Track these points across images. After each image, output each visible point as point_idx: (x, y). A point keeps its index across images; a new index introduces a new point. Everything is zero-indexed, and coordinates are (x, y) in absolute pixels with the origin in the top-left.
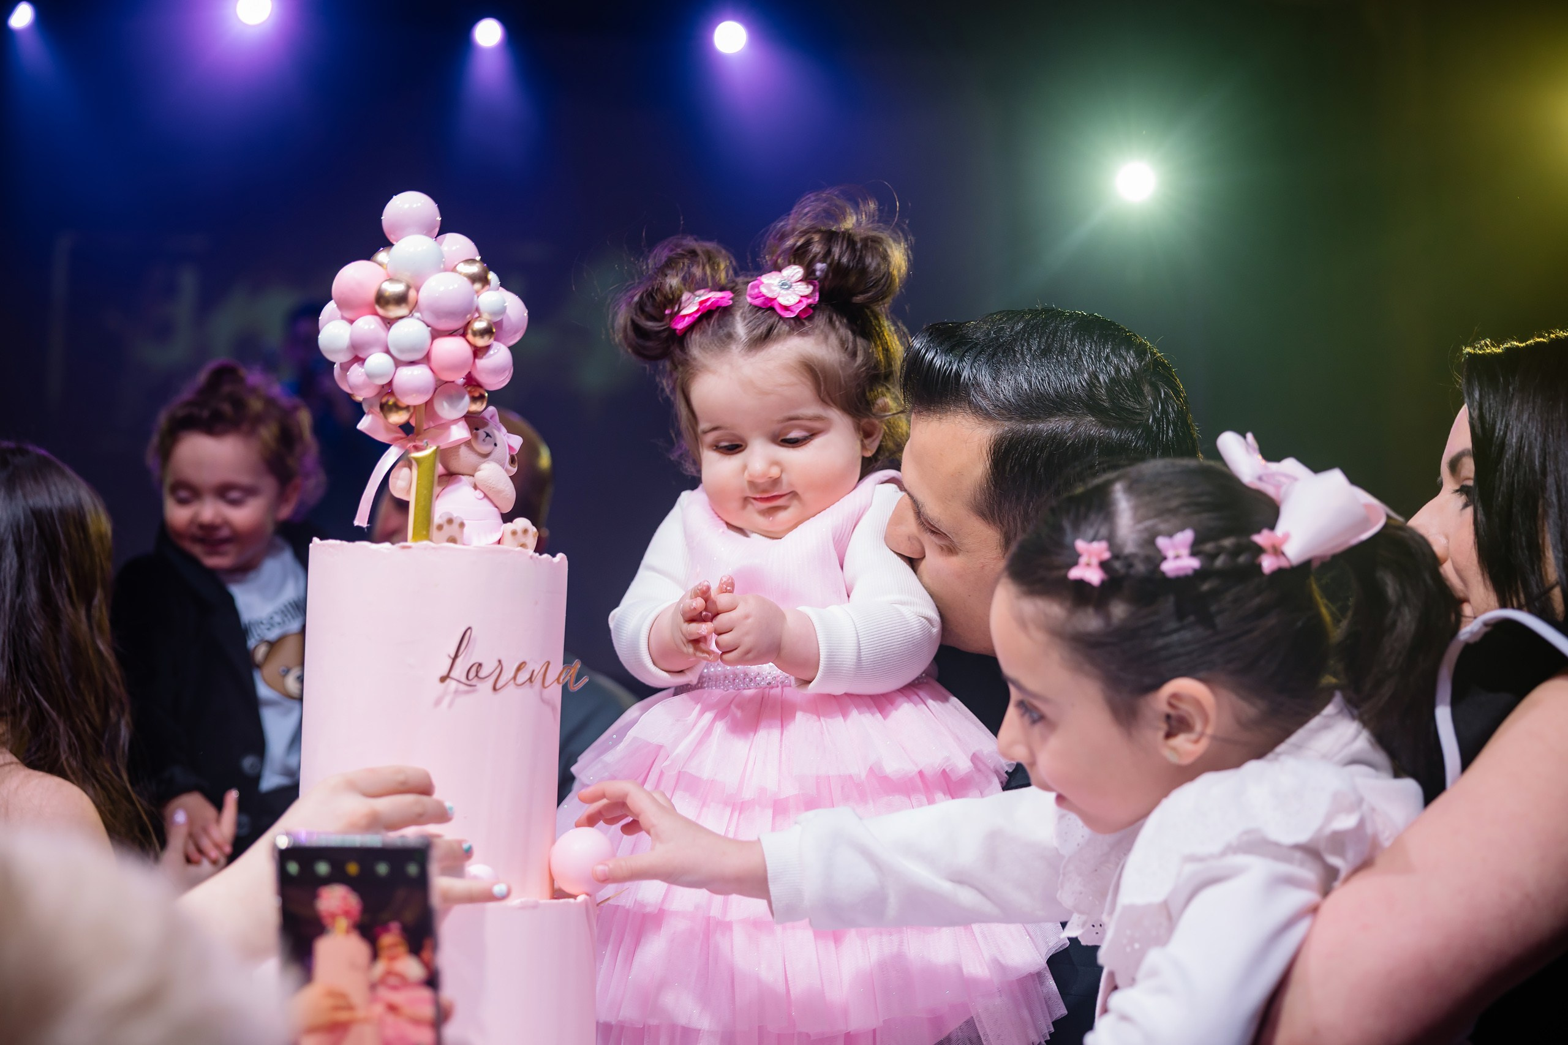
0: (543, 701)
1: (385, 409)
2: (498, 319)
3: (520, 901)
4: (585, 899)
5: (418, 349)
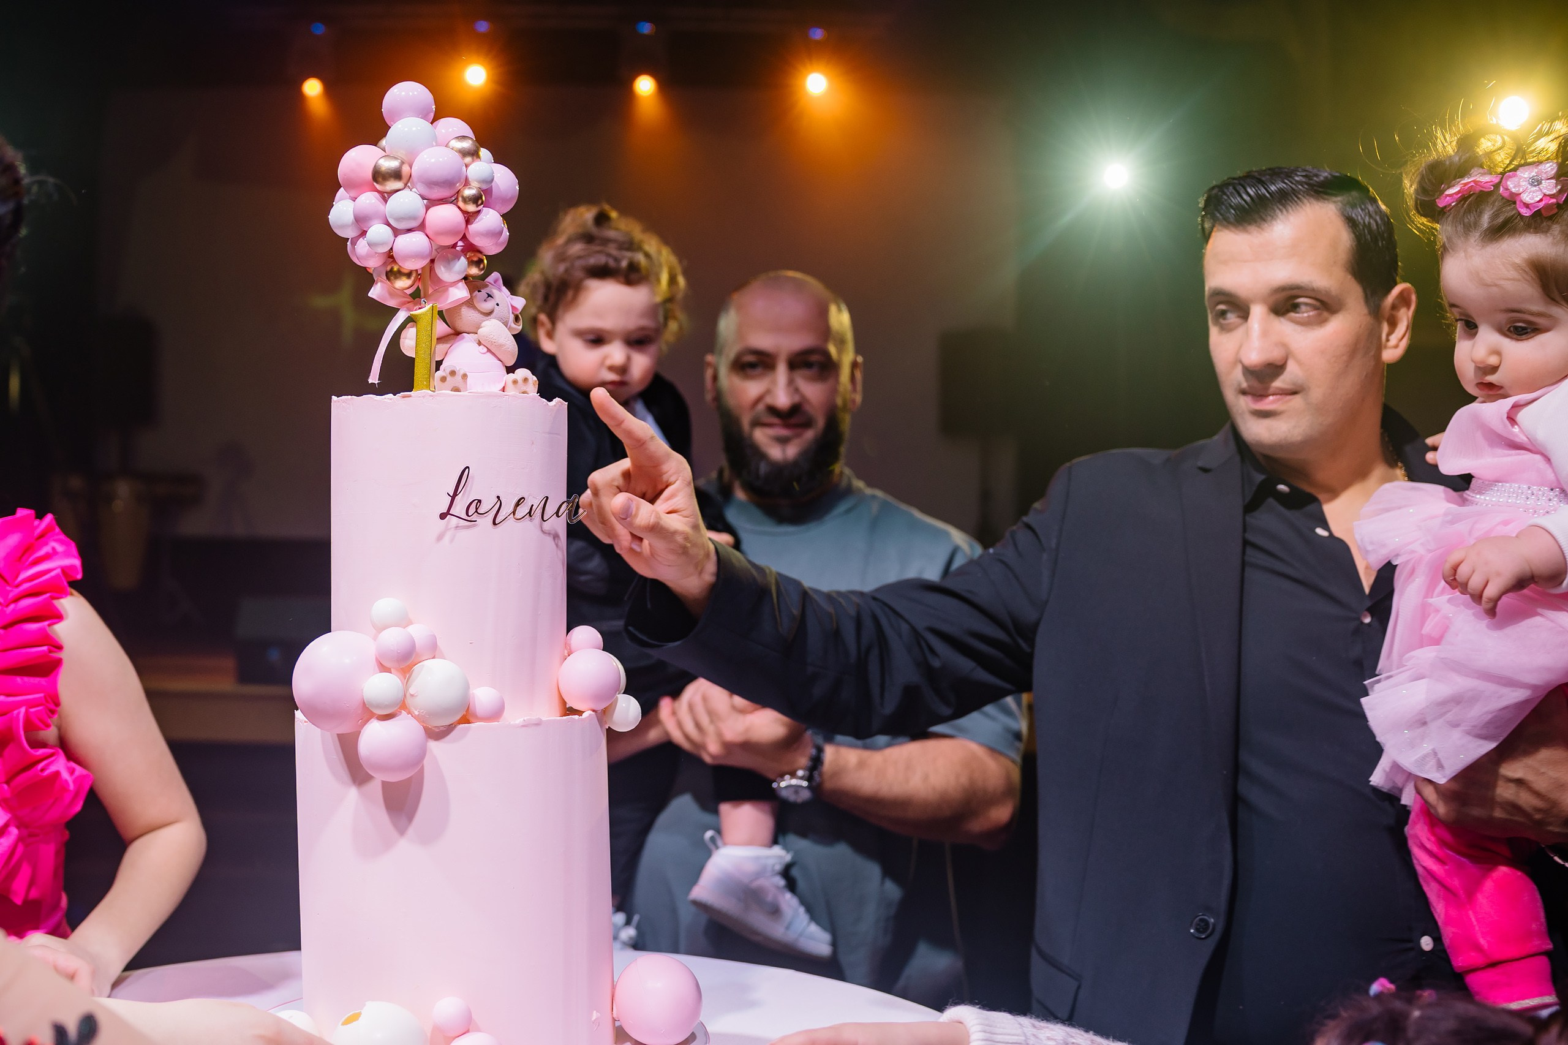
0: (544, 532)
1: (389, 274)
2: (485, 187)
3: (522, 719)
4: (590, 715)
5: (414, 218)
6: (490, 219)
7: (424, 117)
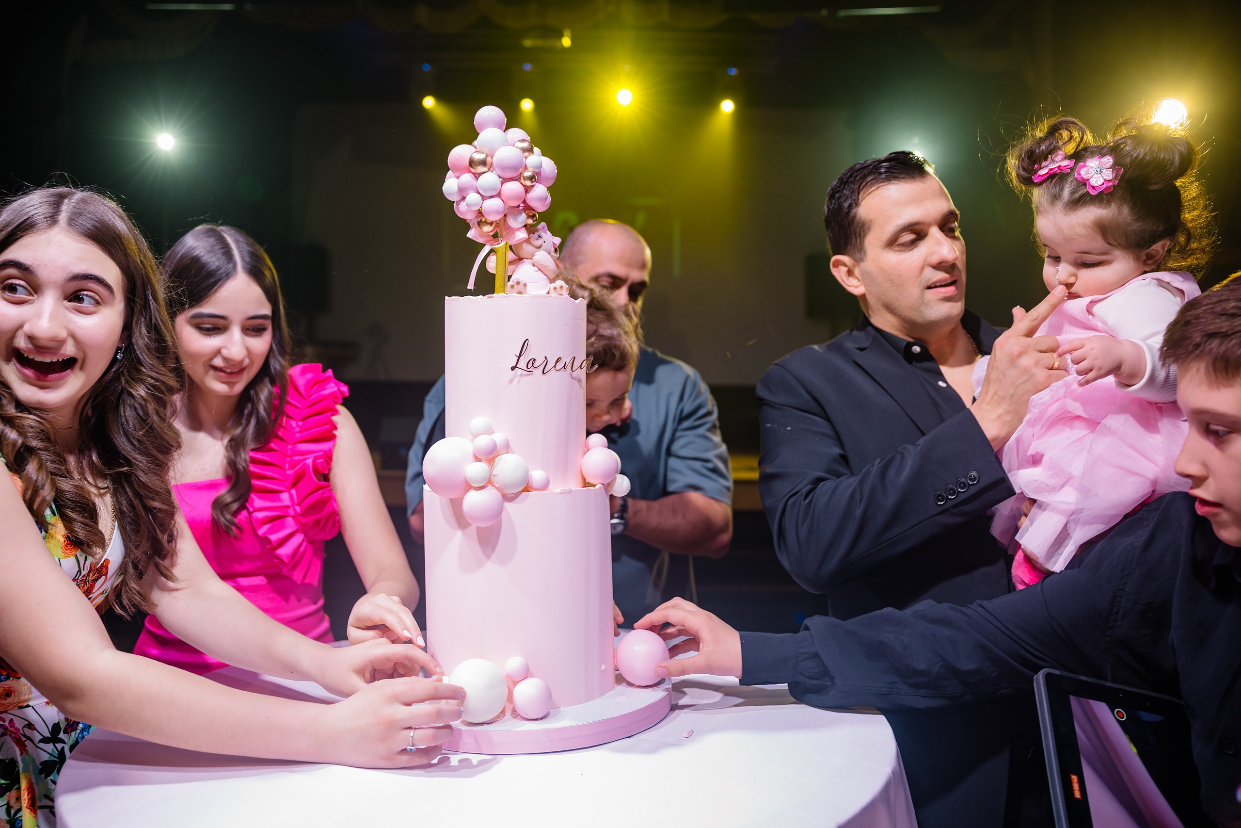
0: (572, 378)
1: (480, 224)
2: (537, 171)
3: (560, 490)
4: (600, 487)
5: (494, 189)
6: (540, 190)
7: (500, 128)
